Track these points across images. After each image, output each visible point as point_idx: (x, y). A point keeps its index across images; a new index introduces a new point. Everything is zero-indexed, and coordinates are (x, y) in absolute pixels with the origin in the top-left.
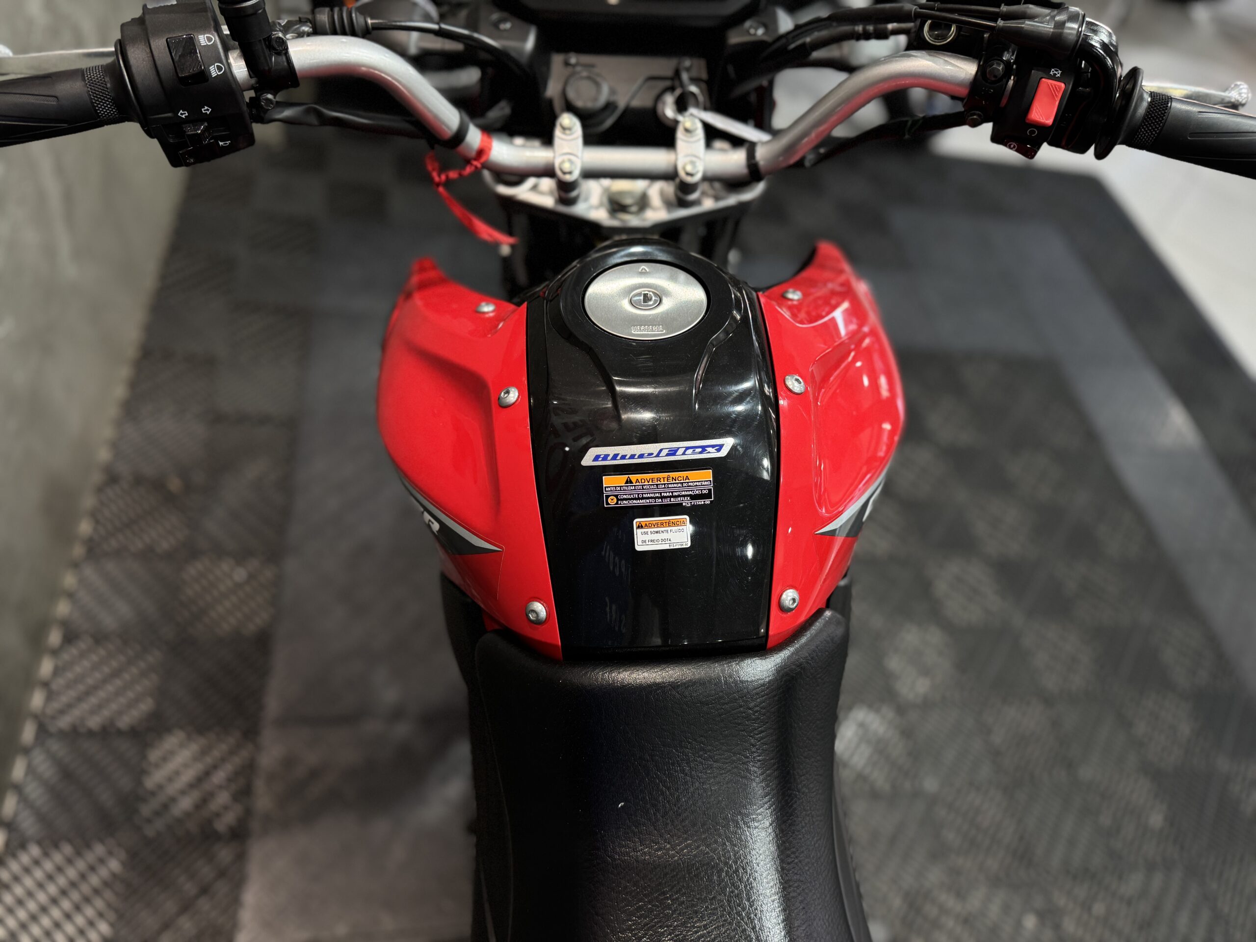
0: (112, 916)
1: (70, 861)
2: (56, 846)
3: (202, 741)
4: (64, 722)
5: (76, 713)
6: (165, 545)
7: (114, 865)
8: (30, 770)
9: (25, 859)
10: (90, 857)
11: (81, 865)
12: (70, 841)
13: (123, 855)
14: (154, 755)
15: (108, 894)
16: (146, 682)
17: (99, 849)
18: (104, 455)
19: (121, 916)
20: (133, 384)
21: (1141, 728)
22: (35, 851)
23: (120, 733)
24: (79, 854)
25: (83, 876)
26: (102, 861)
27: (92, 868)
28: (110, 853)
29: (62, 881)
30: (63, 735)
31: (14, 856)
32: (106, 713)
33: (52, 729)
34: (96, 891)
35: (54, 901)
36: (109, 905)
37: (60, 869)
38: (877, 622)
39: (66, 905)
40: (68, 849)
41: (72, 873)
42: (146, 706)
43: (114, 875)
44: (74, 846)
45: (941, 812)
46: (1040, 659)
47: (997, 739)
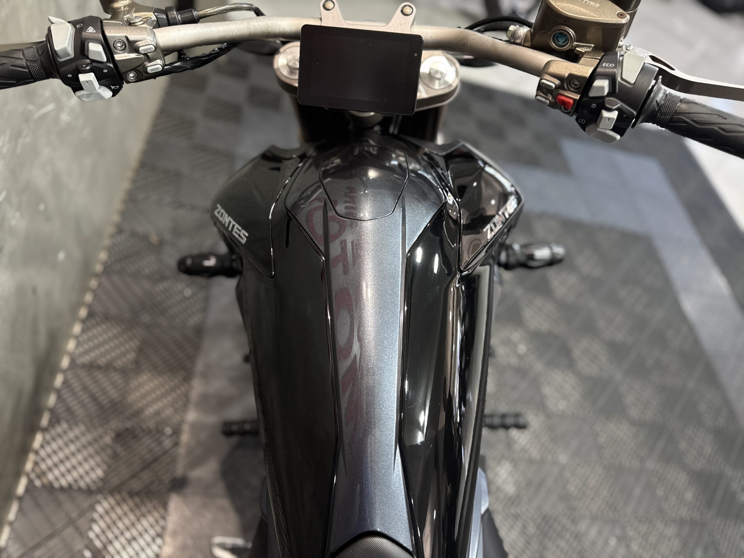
0: (105, 467)
1: (83, 434)
2: (76, 425)
3: (161, 379)
4: (86, 359)
5: (93, 355)
6: (147, 271)
7: (108, 439)
8: (65, 382)
9: (59, 429)
10: (95, 434)
12: (84, 423)
13: (112, 435)
14: (134, 383)
15: (103, 455)
16: (132, 344)
17: (100, 431)
18: (116, 218)
19: (109, 467)
20: (134, 182)
21: (683, 445)
22: (65, 426)
23: (115, 369)
24: (88, 430)
26: (101, 437)
27: (96, 440)
28: (106, 433)
30: (84, 366)
31: (53, 427)
32: (109, 357)
33: (78, 362)
34: (97, 453)
36: (103, 461)
37: (77, 438)
38: (539, 367)
39: (80, 457)
40: (83, 428)
42: (131, 356)
43: (107, 445)
44: (86, 426)
45: (568, 474)
46: (629, 399)
47: (602, 439)
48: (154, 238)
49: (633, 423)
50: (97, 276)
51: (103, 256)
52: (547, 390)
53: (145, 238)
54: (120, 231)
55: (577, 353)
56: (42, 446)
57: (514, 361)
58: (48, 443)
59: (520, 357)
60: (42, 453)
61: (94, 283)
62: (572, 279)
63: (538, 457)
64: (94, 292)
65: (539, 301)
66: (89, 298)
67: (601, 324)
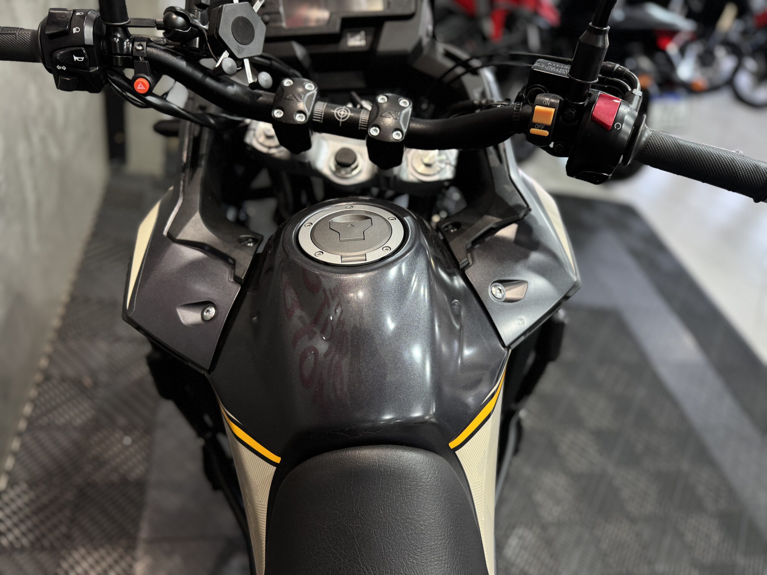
6: (79, 421)
18: (43, 363)
21: (689, 537)
46: (626, 493)
47: (604, 546)
48: (87, 381)
49: (633, 521)
50: (20, 434)
51: (28, 409)
52: (539, 497)
53: (77, 383)
54: (47, 378)
55: (563, 448)
61: (15, 444)
64: (15, 454)
66: (9, 463)
67: (584, 411)
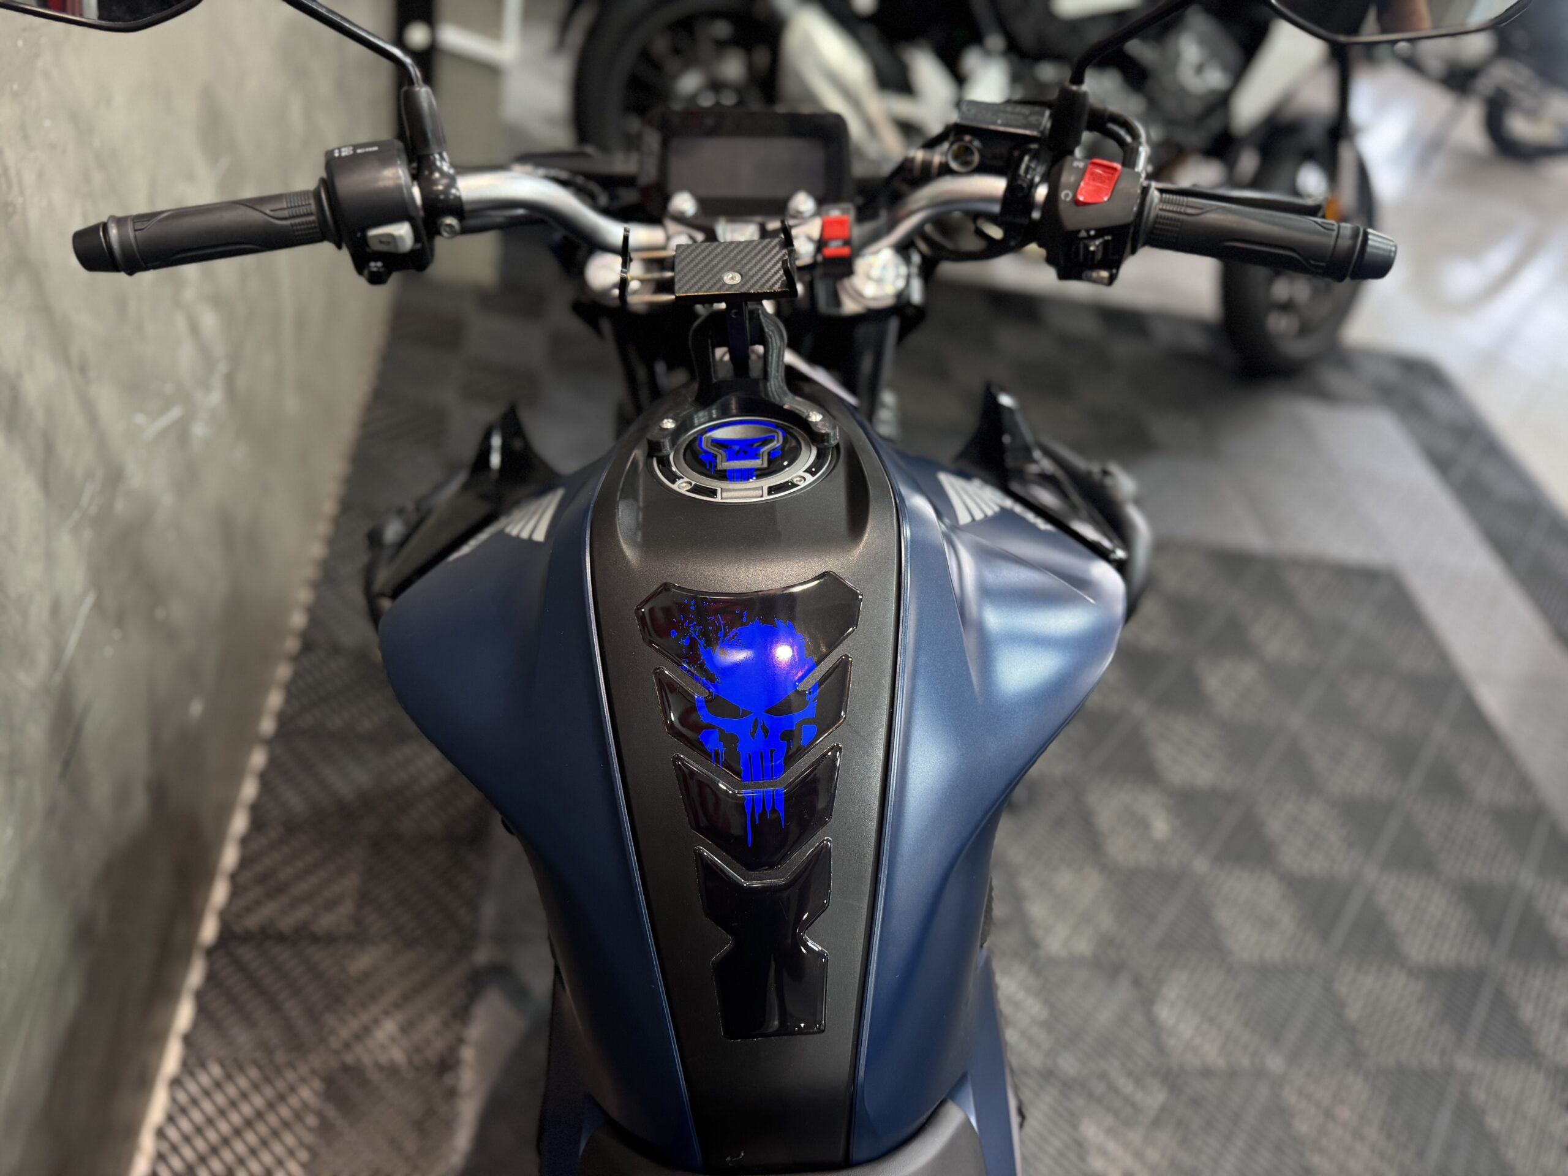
0: (303, 1155)
1: (256, 1087)
2: (241, 1069)
3: (411, 955)
4: (252, 922)
5: (265, 912)
6: (367, 725)
7: (306, 1093)
8: (211, 978)
9: (205, 1079)
10: (281, 1085)
11: (269, 1092)
12: (256, 1064)
13: (317, 1084)
15: (298, 1128)
16: (345, 882)
17: (290, 1076)
18: (298, 620)
19: (313, 1153)
20: (332, 542)
21: (1527, 1013)
22: (216, 1070)
23: (315, 939)
24: (268, 1080)
25: (271, 1106)
26: (292, 1089)
27: (282, 1098)
28: (303, 1080)
29: (246, 1109)
30: (247, 938)
31: (192, 1074)
32: (299, 915)
33: (238, 929)
34: (286, 1125)
35: (237, 1132)
36: (301, 1144)
37: (244, 1096)
38: (1201, 865)
39: (251, 1138)
40: (254, 1073)
41: (258, 1101)
42: (347, 909)
43: (305, 1106)
44: (260, 1068)
45: (1290, 1097)
46: (1400, 920)
47: (1353, 1013)
49: (1414, 972)
50: (265, 742)
51: (275, 700)
52: (1223, 916)
53: (361, 658)
54: (308, 644)
55: (1274, 827)
56: (170, 1119)
57: (1144, 857)
58: (183, 1111)
59: (1160, 848)
60: (173, 1134)
61: (259, 759)
62: (1248, 672)
63: (1221, 1063)
64: (260, 776)
65: (1181, 726)
66: (250, 789)
67: (1320, 762)
